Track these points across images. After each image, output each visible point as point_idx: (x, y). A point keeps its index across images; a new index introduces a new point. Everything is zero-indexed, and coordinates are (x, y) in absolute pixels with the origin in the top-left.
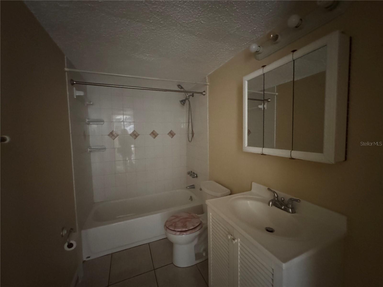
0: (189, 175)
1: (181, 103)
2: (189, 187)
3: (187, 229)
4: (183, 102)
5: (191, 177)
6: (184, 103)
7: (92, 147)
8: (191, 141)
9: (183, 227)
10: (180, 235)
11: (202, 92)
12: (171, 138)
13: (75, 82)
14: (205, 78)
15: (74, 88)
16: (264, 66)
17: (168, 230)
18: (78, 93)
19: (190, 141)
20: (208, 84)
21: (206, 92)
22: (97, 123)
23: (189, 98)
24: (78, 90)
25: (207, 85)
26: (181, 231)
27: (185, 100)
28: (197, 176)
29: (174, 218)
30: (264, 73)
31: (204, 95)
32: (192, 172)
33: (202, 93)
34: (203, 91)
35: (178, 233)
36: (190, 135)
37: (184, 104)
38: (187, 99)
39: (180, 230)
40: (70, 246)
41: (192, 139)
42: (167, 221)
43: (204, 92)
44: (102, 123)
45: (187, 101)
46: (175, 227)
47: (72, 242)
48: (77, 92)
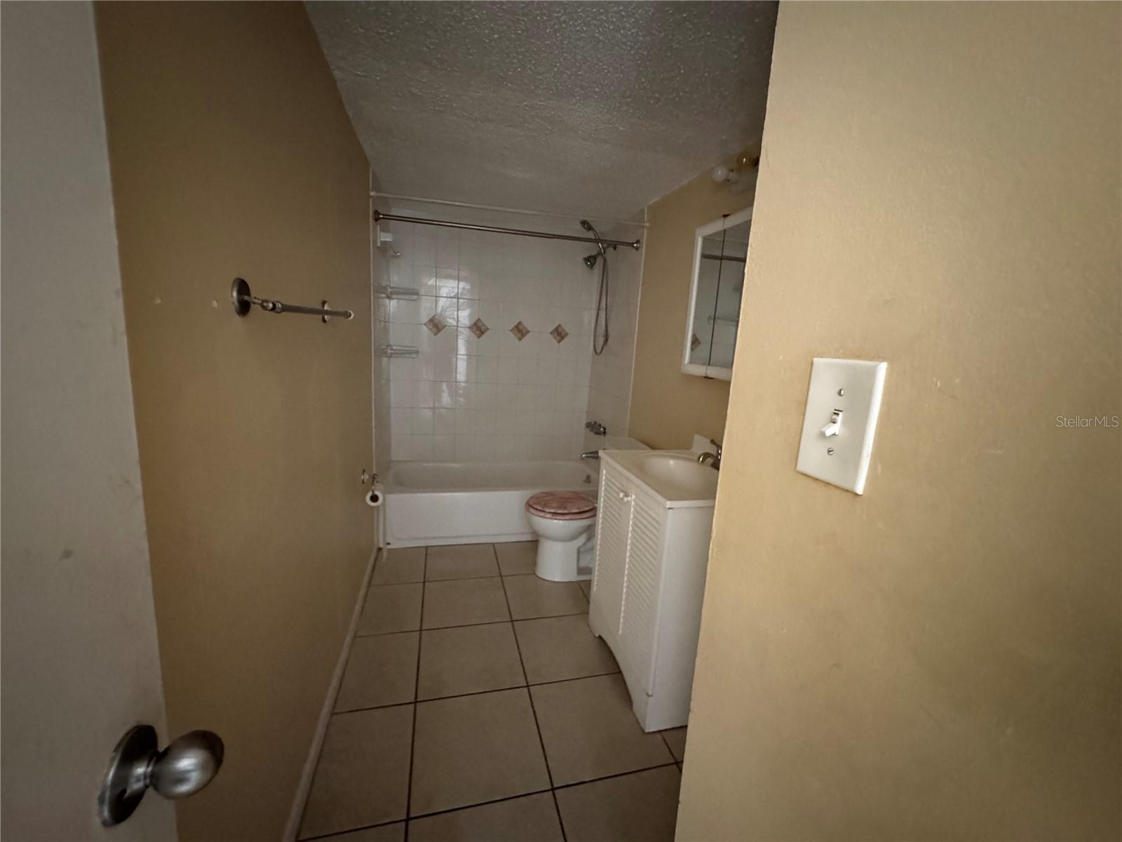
0: (588, 430)
1: (586, 264)
2: (585, 453)
3: (565, 512)
4: (590, 261)
5: (592, 433)
6: (592, 262)
7: (394, 348)
8: (601, 352)
9: (558, 508)
10: (551, 519)
11: (633, 243)
12: (557, 343)
13: (383, 215)
14: (642, 212)
15: (379, 227)
16: (725, 216)
17: (531, 510)
18: (386, 237)
19: (598, 351)
20: (648, 224)
21: (641, 241)
22: (407, 297)
23: (604, 253)
24: (384, 230)
25: (643, 227)
26: (554, 513)
27: (595, 258)
28: (605, 433)
29: (545, 495)
30: (725, 227)
31: (637, 249)
32: (595, 423)
33: (631, 245)
34: (634, 241)
35: (549, 516)
36: (601, 341)
37: (592, 266)
38: (599, 254)
39: (553, 511)
40: (374, 498)
41: (602, 348)
42: (532, 497)
43: (638, 242)
44: (415, 297)
45: (600, 261)
46: (545, 505)
47: (377, 493)
48: (382, 234)
